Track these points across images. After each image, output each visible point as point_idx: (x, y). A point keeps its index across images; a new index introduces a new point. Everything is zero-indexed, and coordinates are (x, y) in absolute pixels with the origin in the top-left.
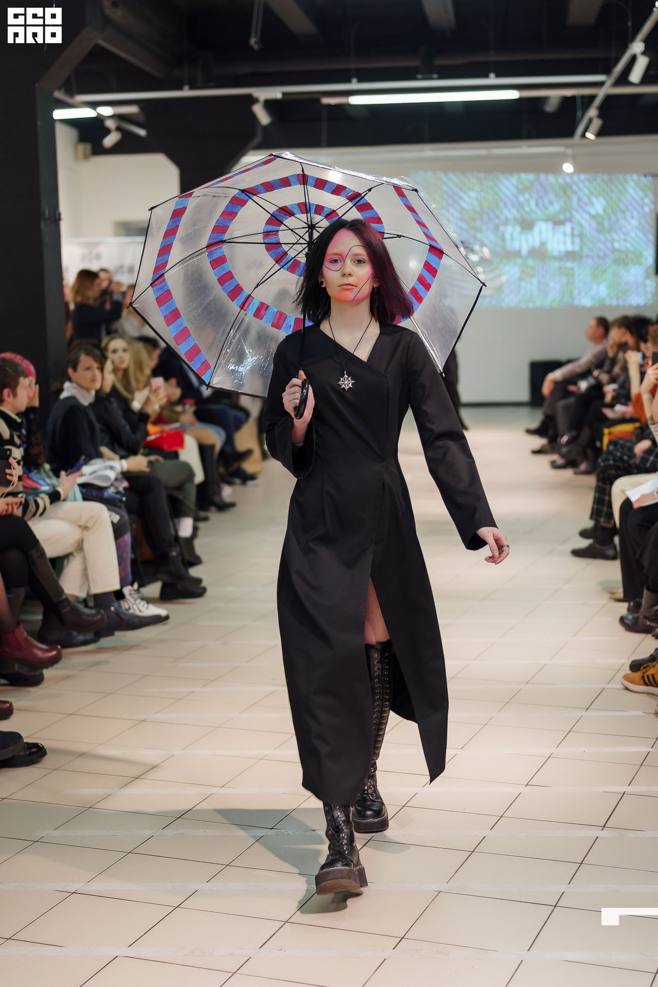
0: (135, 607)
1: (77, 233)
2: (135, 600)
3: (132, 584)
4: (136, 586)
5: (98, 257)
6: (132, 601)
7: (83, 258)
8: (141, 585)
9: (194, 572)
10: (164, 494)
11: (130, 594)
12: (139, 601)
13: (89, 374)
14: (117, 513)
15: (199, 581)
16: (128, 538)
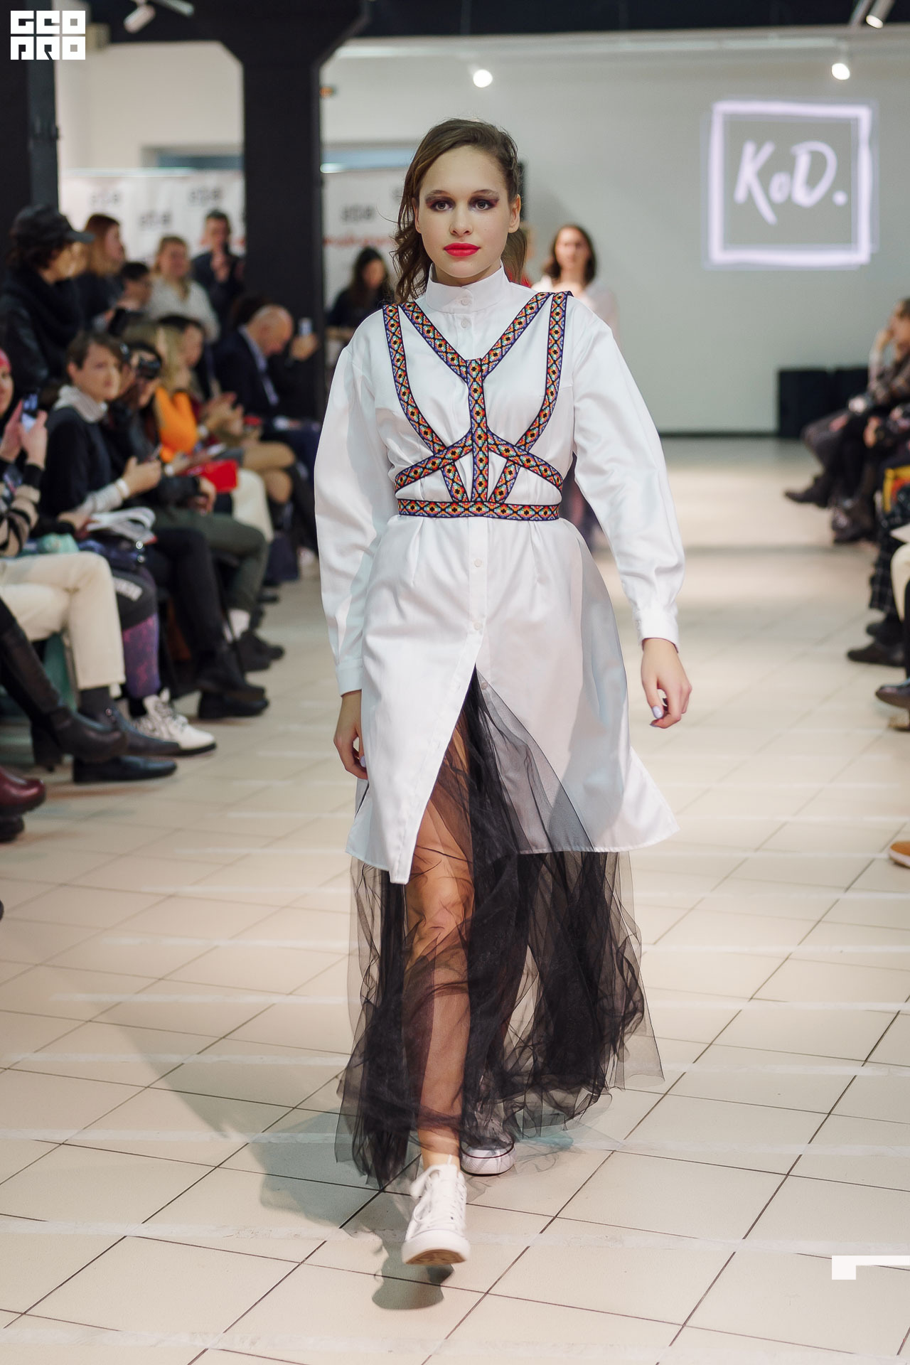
0: (163, 729)
1: (84, 161)
2: (164, 717)
3: (158, 693)
4: (166, 695)
5: (116, 199)
6: (159, 718)
7: (94, 199)
8: (174, 696)
9: (254, 679)
10: (209, 558)
11: (156, 709)
12: (168, 719)
13: (101, 375)
14: (137, 584)
15: (260, 692)
16: (153, 622)
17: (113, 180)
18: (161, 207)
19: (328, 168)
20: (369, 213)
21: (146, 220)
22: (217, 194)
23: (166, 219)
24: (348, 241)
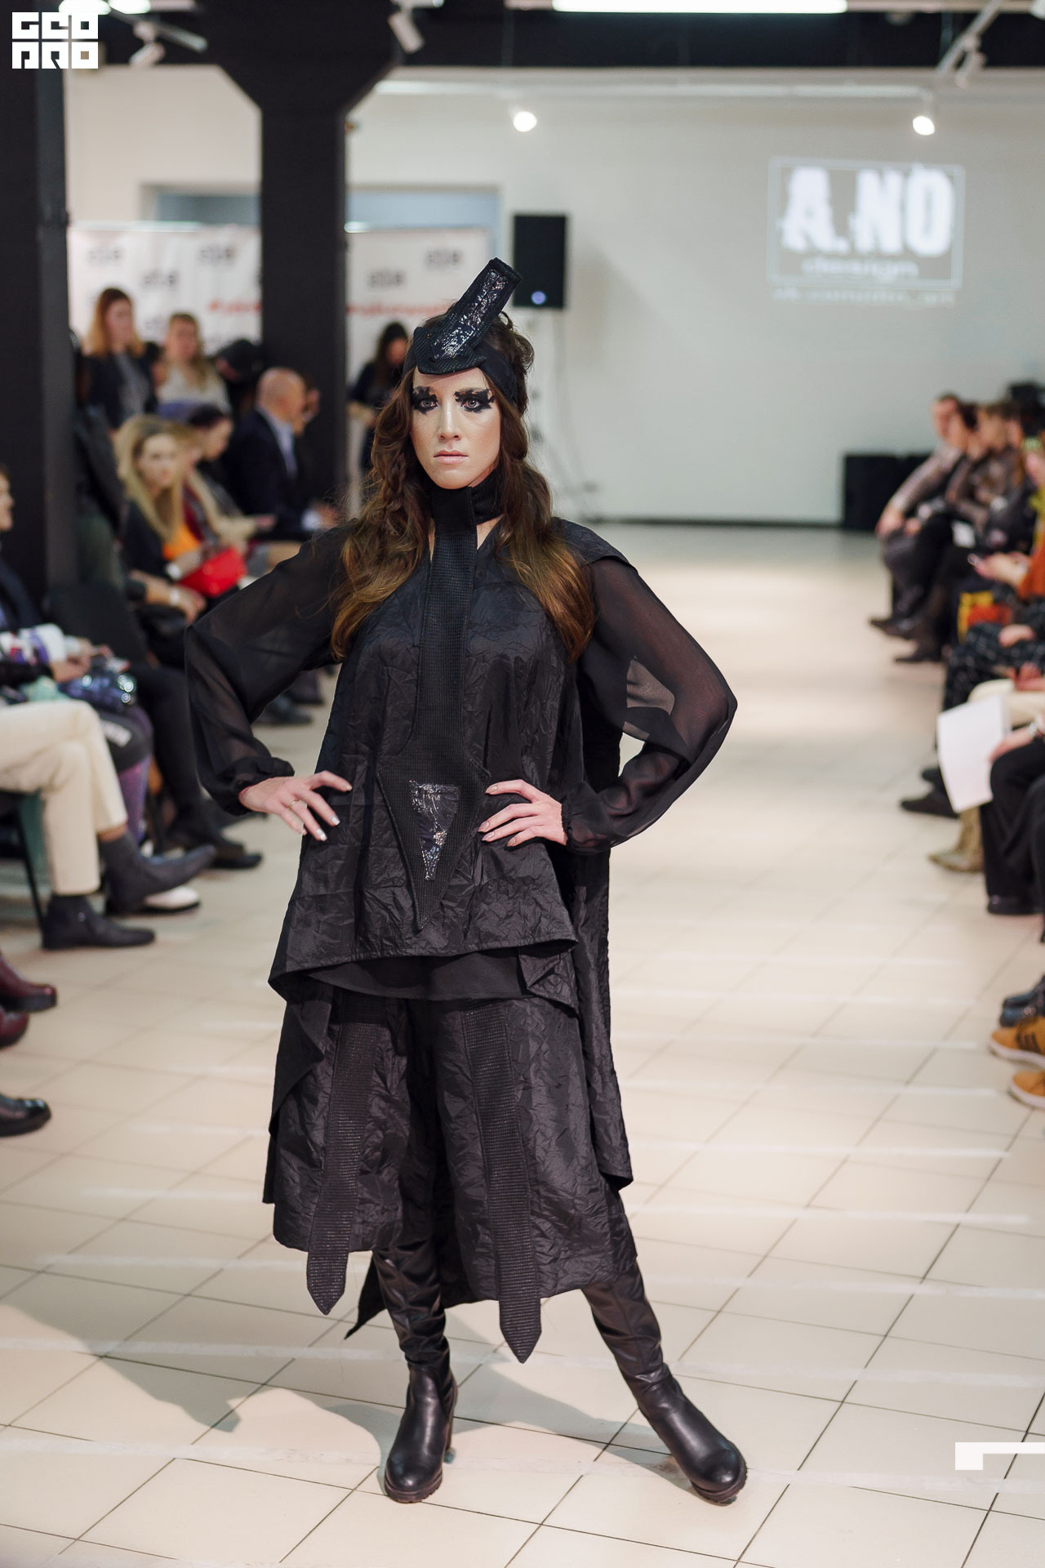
5: (117, 255)
7: (92, 255)
16: (141, 770)
17: (114, 233)
18: (167, 266)
19: (353, 227)
20: (398, 279)
21: (150, 279)
22: (229, 254)
23: (172, 280)
24: (374, 310)
